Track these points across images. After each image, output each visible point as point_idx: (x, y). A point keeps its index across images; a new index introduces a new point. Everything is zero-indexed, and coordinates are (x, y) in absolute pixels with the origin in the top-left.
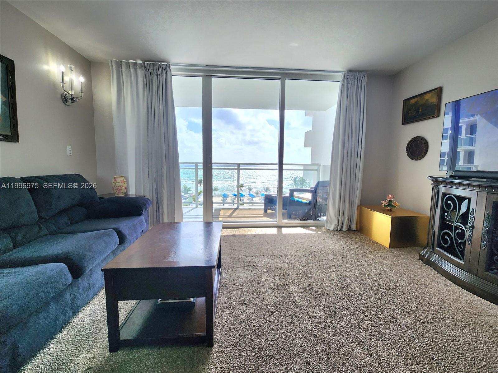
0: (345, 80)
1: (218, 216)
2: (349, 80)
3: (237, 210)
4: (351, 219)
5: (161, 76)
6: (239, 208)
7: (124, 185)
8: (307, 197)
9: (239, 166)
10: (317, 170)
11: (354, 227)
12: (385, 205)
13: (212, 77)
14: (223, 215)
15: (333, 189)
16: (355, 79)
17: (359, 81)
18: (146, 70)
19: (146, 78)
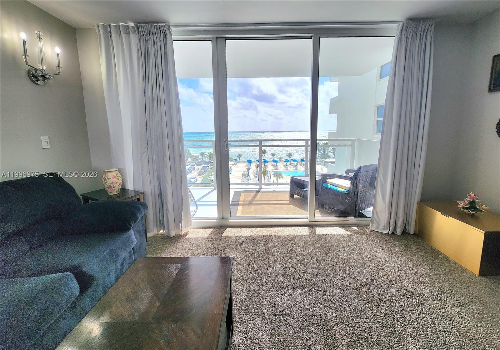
0: (403, 33)
1: (237, 203)
2: (409, 33)
3: (259, 193)
4: (408, 219)
5: (158, 41)
6: (262, 190)
7: (117, 181)
8: (344, 185)
9: (261, 143)
10: (350, 145)
11: (412, 230)
12: (463, 208)
13: (226, 40)
14: (244, 201)
15: (382, 180)
16: (417, 31)
17: (423, 34)
18: (140, 35)
19: (140, 45)
